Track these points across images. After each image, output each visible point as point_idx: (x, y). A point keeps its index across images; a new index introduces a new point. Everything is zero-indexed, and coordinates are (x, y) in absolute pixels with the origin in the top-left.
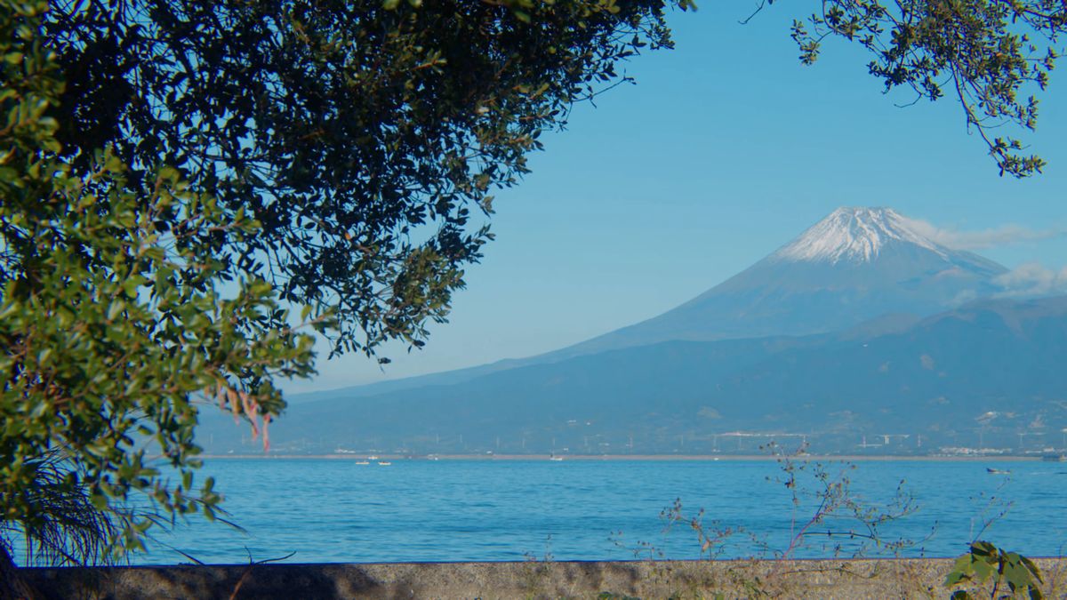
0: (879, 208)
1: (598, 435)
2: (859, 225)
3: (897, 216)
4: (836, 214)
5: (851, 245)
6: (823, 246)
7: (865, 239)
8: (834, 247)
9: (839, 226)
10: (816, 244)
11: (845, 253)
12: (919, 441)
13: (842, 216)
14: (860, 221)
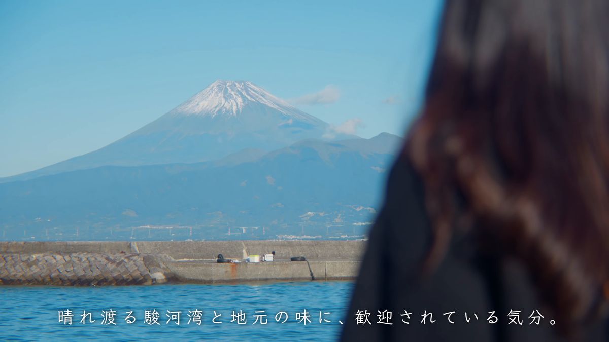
0: (242, 81)
1: (55, 228)
2: (229, 92)
3: (253, 86)
4: (214, 85)
5: (224, 105)
6: (205, 105)
7: (233, 101)
8: (213, 106)
9: (216, 93)
10: (201, 104)
11: (220, 111)
12: (264, 231)
13: (218, 86)
14: (229, 89)
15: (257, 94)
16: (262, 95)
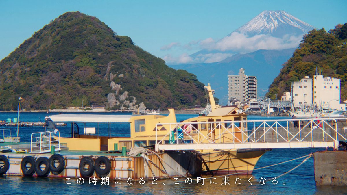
0: (280, 11)
2: (270, 18)
3: (287, 14)
4: (262, 14)
5: (266, 26)
6: (255, 26)
7: (272, 23)
8: (260, 27)
9: (263, 19)
10: (253, 26)
11: (263, 30)
13: (264, 14)
14: (271, 16)
15: (288, 19)
16: (291, 20)
